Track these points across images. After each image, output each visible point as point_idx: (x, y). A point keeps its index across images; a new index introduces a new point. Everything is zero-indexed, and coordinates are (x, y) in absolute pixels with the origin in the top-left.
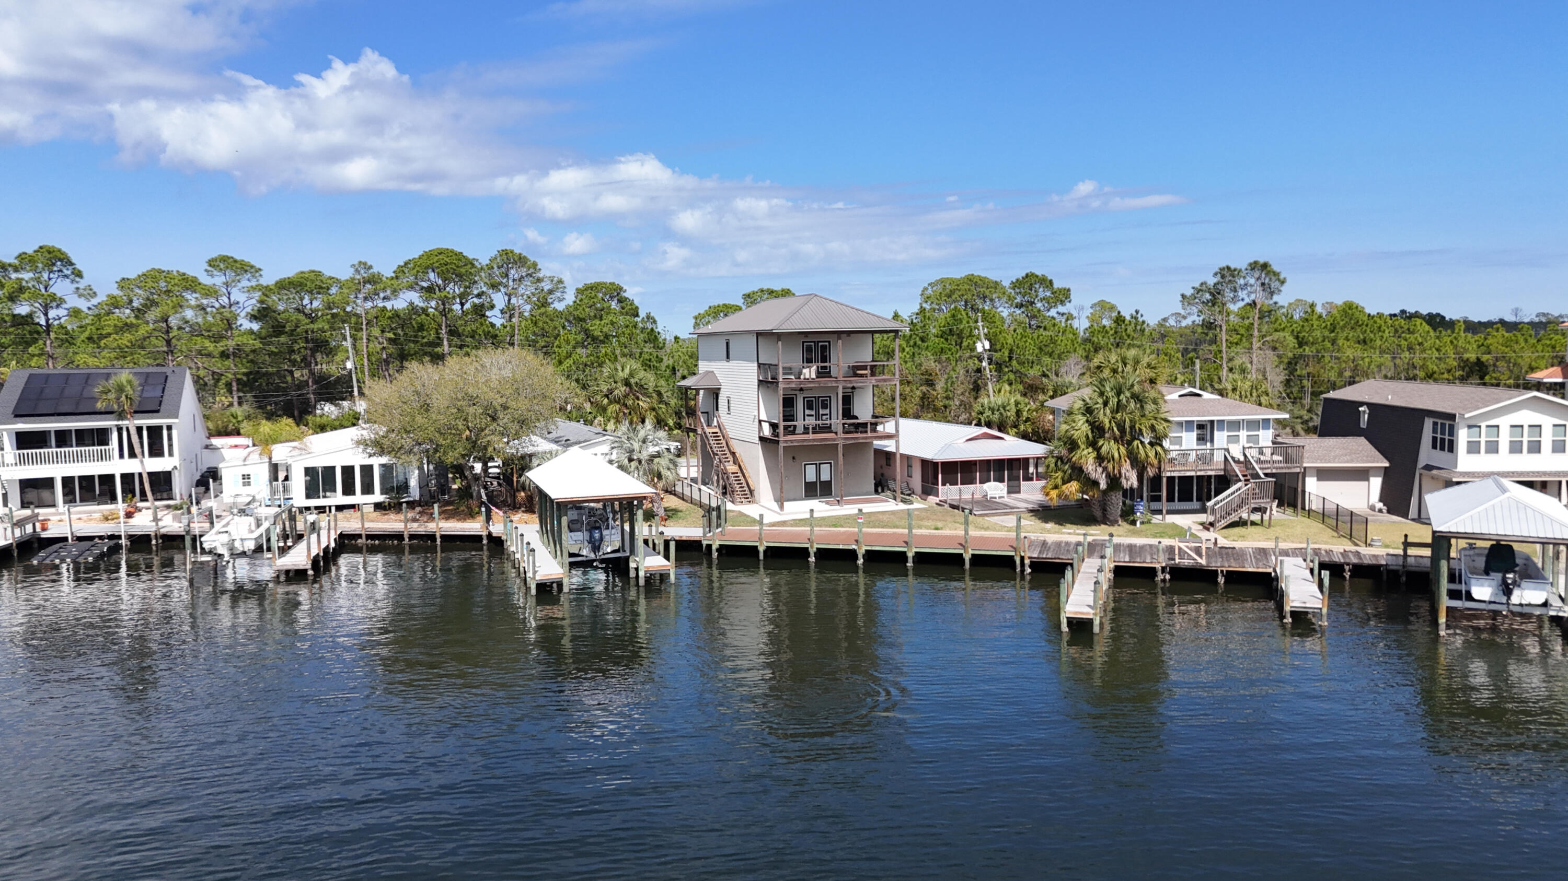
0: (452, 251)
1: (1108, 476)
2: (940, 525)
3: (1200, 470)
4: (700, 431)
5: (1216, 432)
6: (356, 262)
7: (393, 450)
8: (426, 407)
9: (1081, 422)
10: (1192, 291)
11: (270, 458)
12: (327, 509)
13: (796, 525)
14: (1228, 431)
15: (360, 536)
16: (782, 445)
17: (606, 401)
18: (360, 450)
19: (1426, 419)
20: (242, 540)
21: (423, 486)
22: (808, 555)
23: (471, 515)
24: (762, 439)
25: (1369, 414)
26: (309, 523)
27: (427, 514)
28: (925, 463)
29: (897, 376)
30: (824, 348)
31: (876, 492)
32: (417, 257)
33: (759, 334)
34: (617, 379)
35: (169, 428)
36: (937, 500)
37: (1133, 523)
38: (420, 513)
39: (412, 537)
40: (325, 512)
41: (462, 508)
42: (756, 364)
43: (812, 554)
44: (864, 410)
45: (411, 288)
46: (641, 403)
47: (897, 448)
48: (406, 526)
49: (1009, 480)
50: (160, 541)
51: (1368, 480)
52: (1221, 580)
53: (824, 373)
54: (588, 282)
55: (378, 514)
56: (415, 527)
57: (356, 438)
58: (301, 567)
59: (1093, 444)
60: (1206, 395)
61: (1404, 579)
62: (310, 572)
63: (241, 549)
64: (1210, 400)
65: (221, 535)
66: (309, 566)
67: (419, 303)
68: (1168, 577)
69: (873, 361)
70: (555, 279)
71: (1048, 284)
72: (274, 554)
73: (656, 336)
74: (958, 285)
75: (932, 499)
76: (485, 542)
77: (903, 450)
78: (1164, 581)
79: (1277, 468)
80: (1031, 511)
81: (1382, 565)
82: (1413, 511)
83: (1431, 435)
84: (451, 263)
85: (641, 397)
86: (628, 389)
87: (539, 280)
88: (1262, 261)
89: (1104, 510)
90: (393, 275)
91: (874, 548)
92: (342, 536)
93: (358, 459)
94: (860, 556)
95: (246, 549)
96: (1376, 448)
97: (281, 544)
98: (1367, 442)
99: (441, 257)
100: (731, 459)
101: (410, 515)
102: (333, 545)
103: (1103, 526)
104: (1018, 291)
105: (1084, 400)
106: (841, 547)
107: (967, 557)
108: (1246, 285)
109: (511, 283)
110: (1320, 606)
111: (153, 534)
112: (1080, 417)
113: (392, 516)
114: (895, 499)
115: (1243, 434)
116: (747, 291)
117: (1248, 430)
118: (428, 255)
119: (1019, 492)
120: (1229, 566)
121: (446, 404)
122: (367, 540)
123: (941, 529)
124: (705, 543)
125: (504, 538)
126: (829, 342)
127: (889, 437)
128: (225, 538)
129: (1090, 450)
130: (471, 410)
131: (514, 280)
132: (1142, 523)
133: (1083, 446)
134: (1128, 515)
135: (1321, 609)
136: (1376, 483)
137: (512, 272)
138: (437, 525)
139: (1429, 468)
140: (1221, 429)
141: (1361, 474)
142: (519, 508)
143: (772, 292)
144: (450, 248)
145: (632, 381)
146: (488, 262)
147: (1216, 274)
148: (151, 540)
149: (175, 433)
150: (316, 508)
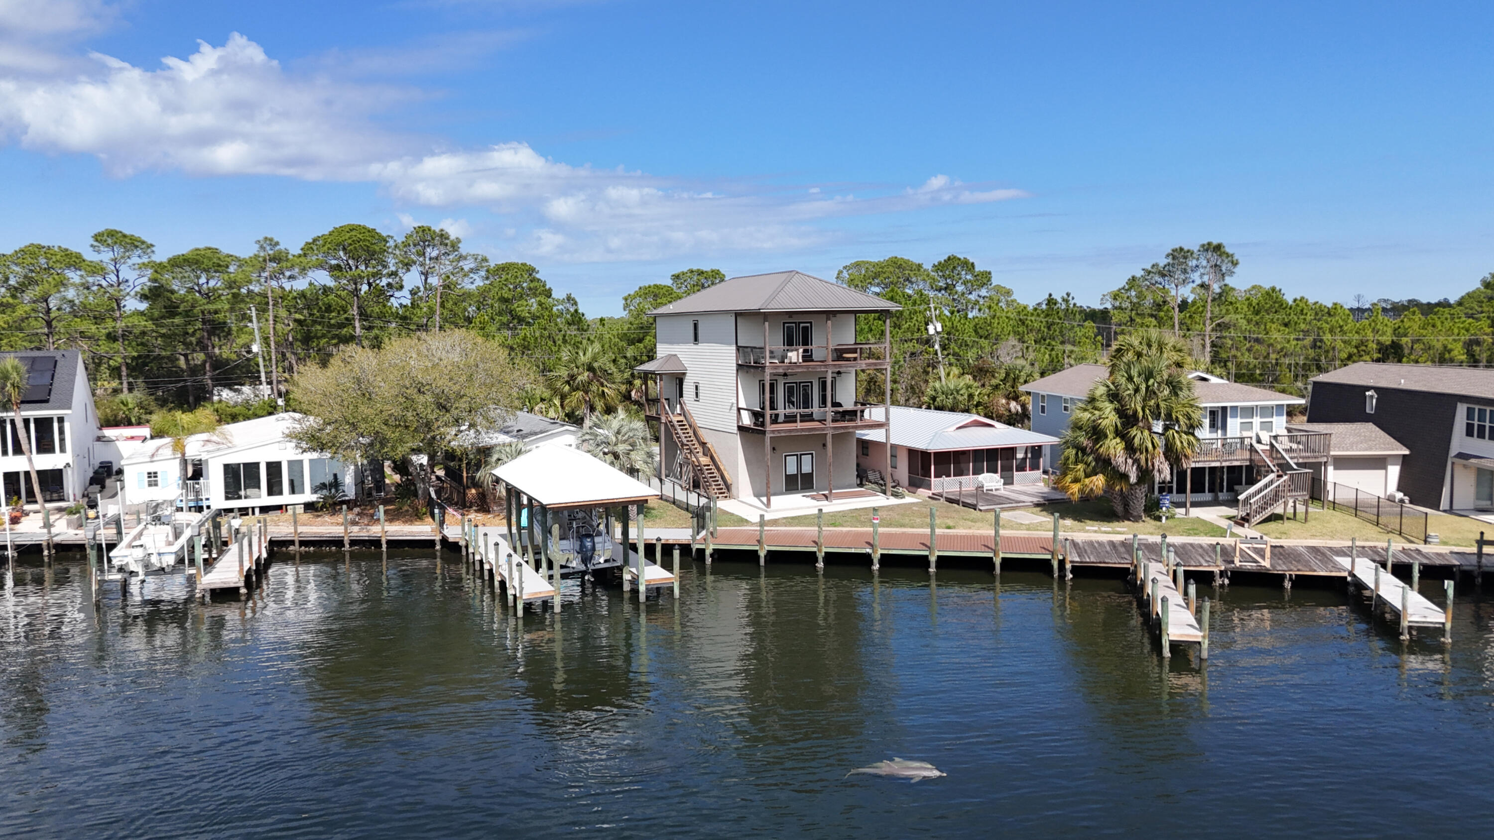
0: (364, 228)
1: (1139, 468)
2: (950, 522)
3: (1226, 461)
4: (663, 420)
5: (1229, 420)
6: (261, 238)
7: (334, 445)
8: (367, 396)
9: (1108, 410)
10: (1142, 273)
11: (183, 454)
12: (250, 511)
13: (791, 525)
14: (1241, 418)
15: (292, 542)
16: (768, 435)
17: (567, 388)
18: (293, 445)
19: (1459, 405)
20: (159, 554)
21: (360, 482)
22: (816, 560)
23: (416, 516)
24: (741, 429)
25: (1377, 399)
26: (233, 529)
27: (366, 515)
28: (912, 453)
29: (888, 360)
30: (805, 329)
31: (861, 485)
32: (327, 233)
33: (739, 315)
34: (579, 364)
35: (61, 420)
36: (929, 493)
37: (1159, 519)
38: (358, 514)
39: (353, 543)
40: (247, 514)
41: (406, 508)
42: (734, 348)
43: (820, 559)
44: (847, 396)
45: (320, 266)
46: (606, 390)
47: (887, 437)
48: (346, 529)
49: (1002, 471)
50: (53, 551)
51: (1385, 468)
52: (1288, 585)
53: (808, 357)
54: (500, 263)
55: (308, 516)
56: (357, 532)
57: (287, 432)
58: (232, 585)
59: (1120, 434)
60: (1214, 380)
61: (1480, 580)
62: (243, 591)
63: (159, 565)
64: (1219, 385)
65: (135, 550)
66: (241, 584)
67: (331, 283)
68: (1227, 581)
69: (856, 344)
70: (480, 257)
71: (970, 266)
72: (199, 569)
73: (580, 318)
74: (882, 268)
75: (923, 493)
76: (438, 547)
77: (894, 440)
78: (1222, 586)
79: (1303, 458)
80: (1037, 505)
81: (1455, 566)
82: (1444, 503)
83: (1465, 421)
84: (364, 240)
85: (605, 383)
86: (591, 375)
87: (461, 258)
88: (1215, 242)
89: (1126, 505)
90: (300, 252)
91: (891, 552)
92: (272, 543)
93: (286, 453)
94: (876, 561)
95: (164, 565)
96: (1389, 434)
97: (206, 556)
98: (1378, 429)
99: (353, 233)
100: (700, 450)
101: (350, 517)
102: (264, 555)
103: (1126, 522)
104: (941, 274)
105: (1108, 386)
106: (853, 551)
107: (998, 561)
108: (1197, 266)
109: (428, 262)
110: (1443, 621)
111: (44, 544)
112: (1107, 404)
113: (327, 518)
114: (885, 493)
115: (1257, 421)
116: (676, 272)
117: (1261, 417)
118: (339, 231)
119: (1012, 483)
120: (1299, 570)
121: (395, 392)
122: (300, 546)
123: (954, 527)
124: (695, 547)
125: (462, 543)
126: (811, 323)
127: (879, 425)
128: (139, 553)
129: (1118, 440)
130: (421, 399)
131: (430, 259)
132: (1167, 518)
133: (1110, 436)
134: (1152, 510)
135: (1443, 624)
136: (1394, 471)
137: (428, 250)
138: (383, 529)
139: (1461, 456)
140: (1234, 416)
141: (1379, 463)
142: (471, 507)
143: (702, 273)
144: (362, 224)
145: (596, 365)
146: (404, 239)
147: (1168, 256)
148: (42, 551)
149: (67, 426)
150: (240, 509)
